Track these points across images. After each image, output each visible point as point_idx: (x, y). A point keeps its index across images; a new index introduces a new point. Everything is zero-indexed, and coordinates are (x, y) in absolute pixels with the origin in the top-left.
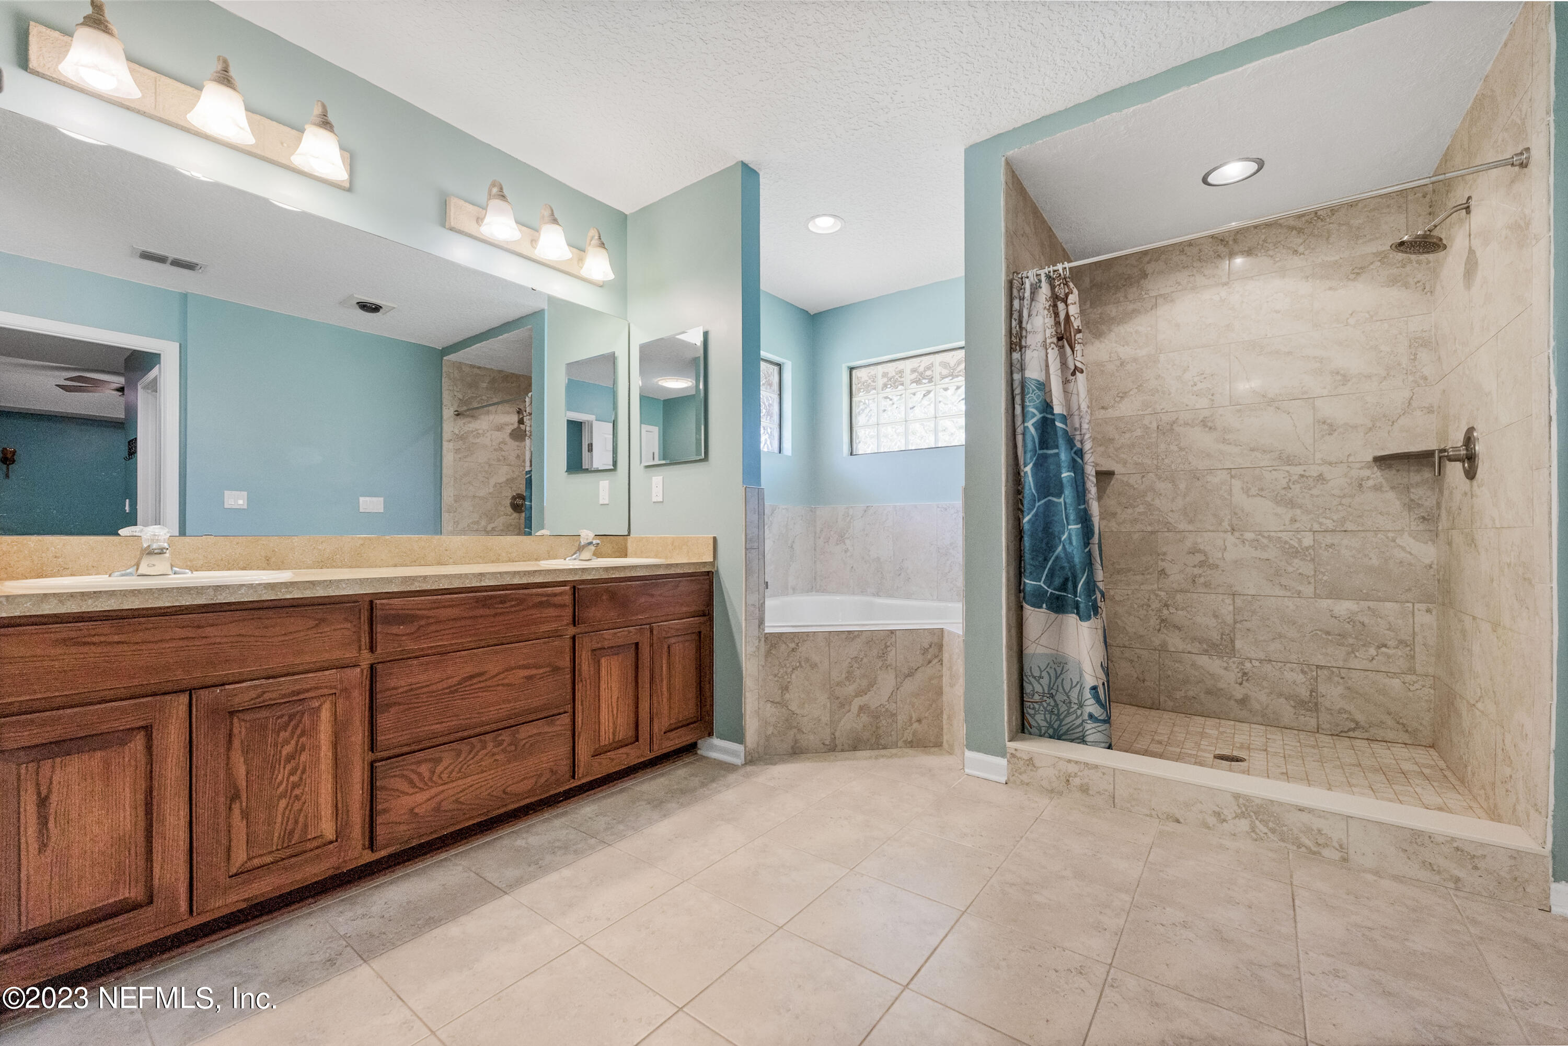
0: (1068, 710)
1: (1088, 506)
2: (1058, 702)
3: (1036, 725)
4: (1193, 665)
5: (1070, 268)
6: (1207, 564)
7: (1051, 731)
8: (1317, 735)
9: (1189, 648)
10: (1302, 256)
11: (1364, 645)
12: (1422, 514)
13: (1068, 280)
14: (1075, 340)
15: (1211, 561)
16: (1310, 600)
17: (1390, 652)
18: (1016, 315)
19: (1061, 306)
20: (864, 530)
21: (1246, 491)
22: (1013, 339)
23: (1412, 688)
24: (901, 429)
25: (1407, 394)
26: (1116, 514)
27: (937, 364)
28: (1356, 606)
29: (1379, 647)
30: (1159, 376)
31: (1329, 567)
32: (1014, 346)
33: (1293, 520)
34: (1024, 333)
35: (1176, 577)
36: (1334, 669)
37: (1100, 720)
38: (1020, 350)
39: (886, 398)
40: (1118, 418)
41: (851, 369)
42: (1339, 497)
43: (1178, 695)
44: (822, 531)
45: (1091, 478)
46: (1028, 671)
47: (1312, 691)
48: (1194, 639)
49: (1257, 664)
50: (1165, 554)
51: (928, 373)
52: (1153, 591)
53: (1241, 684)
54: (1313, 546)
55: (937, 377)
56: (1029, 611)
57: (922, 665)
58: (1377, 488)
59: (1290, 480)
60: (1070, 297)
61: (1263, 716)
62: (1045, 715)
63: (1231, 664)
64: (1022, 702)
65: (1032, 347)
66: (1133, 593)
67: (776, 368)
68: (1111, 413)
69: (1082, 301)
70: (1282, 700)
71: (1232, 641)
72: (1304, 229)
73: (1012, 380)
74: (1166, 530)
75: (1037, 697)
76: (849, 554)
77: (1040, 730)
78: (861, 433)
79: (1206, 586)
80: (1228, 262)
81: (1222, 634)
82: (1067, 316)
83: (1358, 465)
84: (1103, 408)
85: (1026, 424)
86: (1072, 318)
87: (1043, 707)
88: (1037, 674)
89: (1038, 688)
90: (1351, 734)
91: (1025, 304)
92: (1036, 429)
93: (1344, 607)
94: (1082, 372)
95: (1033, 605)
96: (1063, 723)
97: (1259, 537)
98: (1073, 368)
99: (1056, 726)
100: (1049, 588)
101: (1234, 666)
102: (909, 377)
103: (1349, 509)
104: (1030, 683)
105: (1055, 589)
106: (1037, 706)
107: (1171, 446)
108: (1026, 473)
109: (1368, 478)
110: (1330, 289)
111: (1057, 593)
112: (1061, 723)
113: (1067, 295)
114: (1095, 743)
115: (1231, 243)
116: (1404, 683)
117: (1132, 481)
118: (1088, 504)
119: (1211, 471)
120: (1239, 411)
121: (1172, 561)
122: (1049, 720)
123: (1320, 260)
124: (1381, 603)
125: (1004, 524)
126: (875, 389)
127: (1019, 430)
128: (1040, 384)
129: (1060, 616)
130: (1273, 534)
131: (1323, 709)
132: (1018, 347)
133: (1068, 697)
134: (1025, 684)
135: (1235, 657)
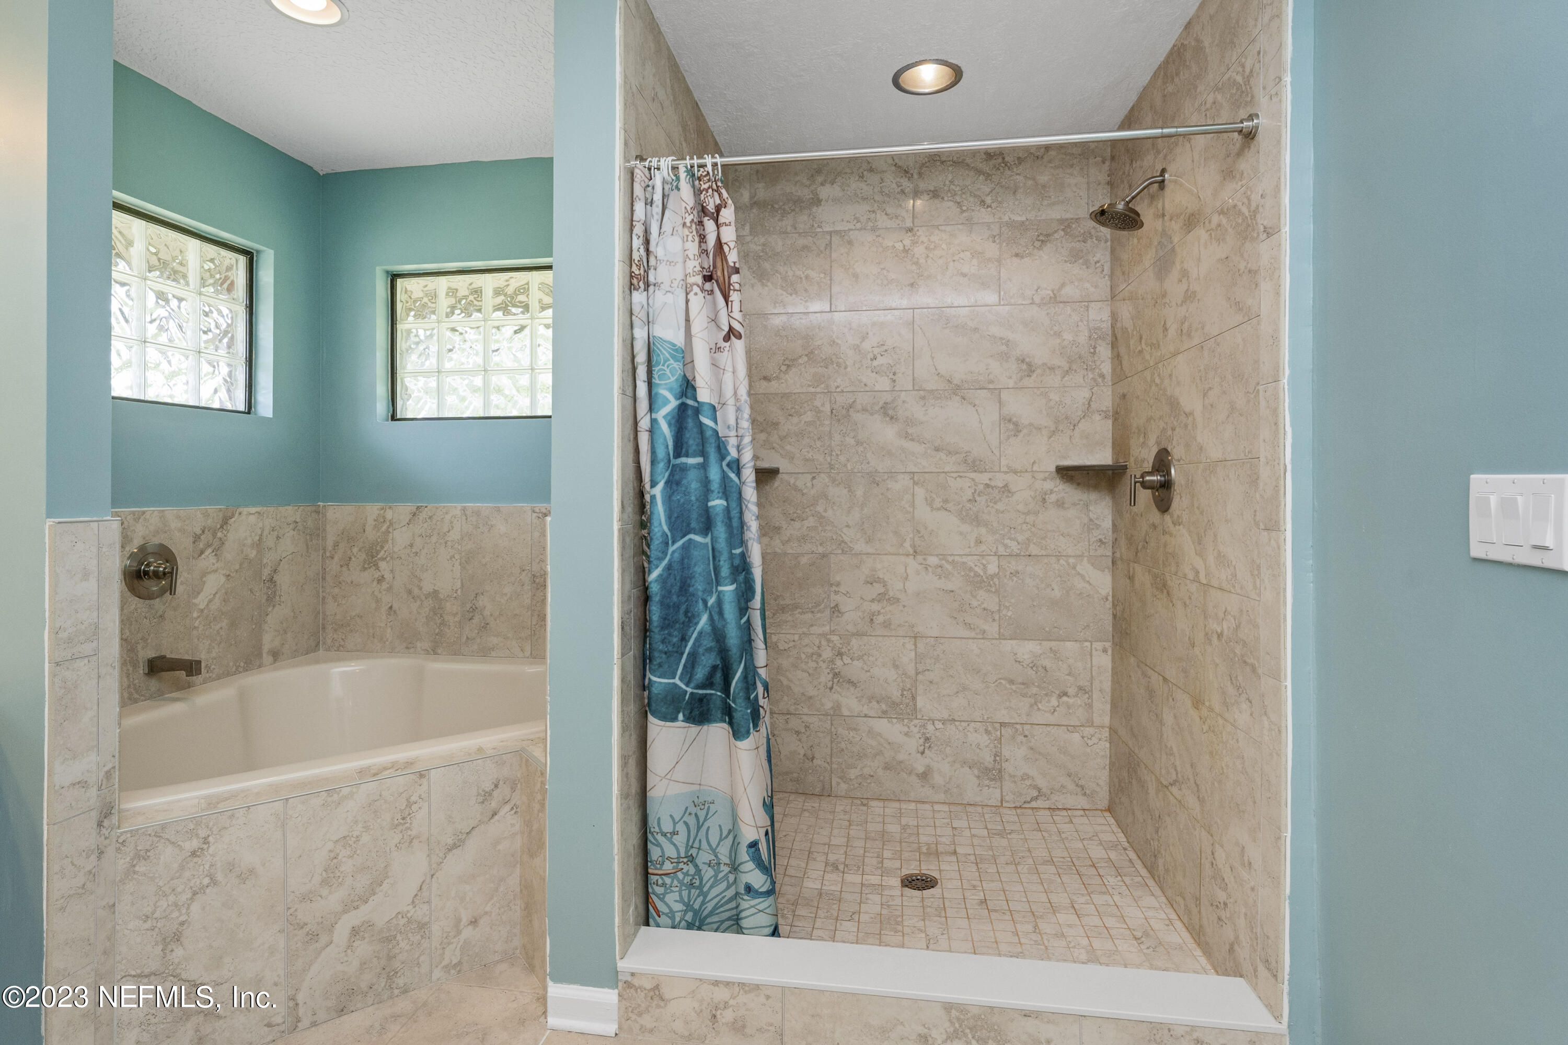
0: (716, 876)
1: (747, 550)
2: (701, 866)
3: (666, 910)
4: (870, 732)
5: (724, 166)
6: (887, 597)
7: (689, 917)
8: (1001, 810)
9: (865, 710)
10: (989, 209)
11: (1046, 695)
12: (1100, 537)
13: (719, 184)
14: (730, 284)
15: (891, 593)
16: (994, 641)
17: (1071, 701)
18: (639, 229)
19: (710, 225)
20: (411, 545)
21: (930, 503)
22: (634, 268)
23: (1090, 743)
24: (478, 381)
25: (1088, 395)
26: (779, 528)
27: (536, 286)
28: (1038, 647)
29: (1060, 696)
30: (834, 342)
31: (1013, 601)
32: (635, 281)
33: (979, 542)
34: (652, 261)
35: (851, 617)
36: (1018, 726)
37: (762, 893)
38: (646, 289)
39: (454, 330)
40: (785, 396)
41: (394, 277)
42: (1023, 513)
43: (853, 773)
44: (336, 545)
45: (750, 506)
46: (655, 825)
47: (996, 755)
48: (871, 698)
49: (939, 725)
50: (838, 584)
51: (521, 298)
52: (824, 635)
53: (923, 753)
54: (998, 573)
55: (534, 305)
56: (655, 725)
57: (481, 822)
58: (1060, 504)
59: (975, 490)
60: (724, 212)
61: (946, 792)
62: (680, 892)
63: (912, 728)
64: (646, 874)
65: (666, 286)
66: (800, 639)
67: (242, 260)
68: (774, 387)
69: (739, 224)
70: (966, 769)
71: (914, 698)
72: (991, 175)
73: (633, 339)
74: (840, 551)
75: (668, 867)
76: (385, 586)
77: (672, 918)
78: (410, 383)
79: (886, 627)
80: (912, 201)
81: (903, 690)
82: (719, 244)
83: (1042, 476)
84: (765, 378)
85: (654, 416)
86: (726, 248)
87: (678, 880)
88: (667, 827)
89: (670, 852)
90: (1034, 804)
91: (654, 213)
92: (670, 425)
93: (1027, 649)
94: (739, 337)
95: (664, 718)
96: (709, 898)
97: (944, 562)
98: (726, 329)
99: (696, 906)
100: (687, 685)
101: (916, 730)
102: (489, 300)
103: (1033, 529)
104: (658, 845)
105: (698, 687)
106: (668, 880)
107: (847, 439)
108: (653, 497)
109: (1052, 492)
110: (1017, 255)
111: (701, 692)
112: (705, 897)
113: (718, 209)
114: (755, 930)
115: (915, 176)
116: (1083, 737)
117: (799, 484)
118: (746, 547)
119: (892, 474)
120: (923, 398)
121: (846, 594)
122: (686, 900)
123: (1006, 218)
124: (1062, 643)
125: (616, 586)
126: (434, 312)
127: (644, 424)
128: (676, 351)
129: (705, 727)
130: (957, 558)
131: (1006, 777)
132: (641, 284)
133: (716, 856)
134: (650, 846)
135: (916, 718)
